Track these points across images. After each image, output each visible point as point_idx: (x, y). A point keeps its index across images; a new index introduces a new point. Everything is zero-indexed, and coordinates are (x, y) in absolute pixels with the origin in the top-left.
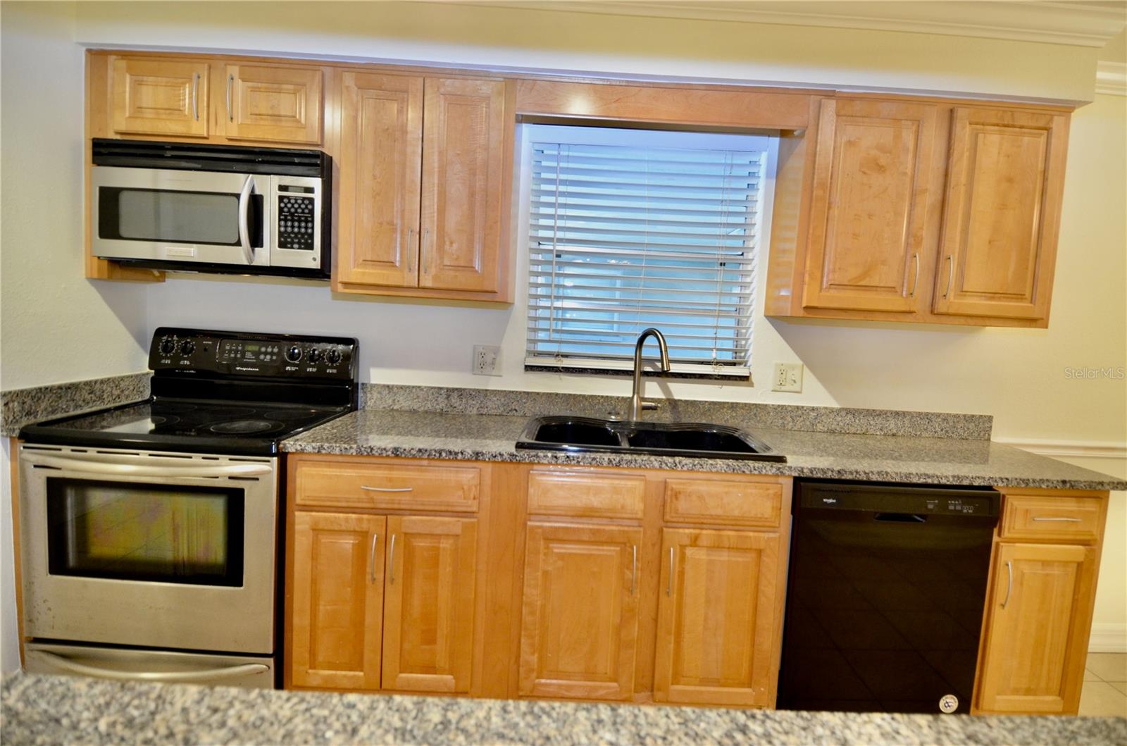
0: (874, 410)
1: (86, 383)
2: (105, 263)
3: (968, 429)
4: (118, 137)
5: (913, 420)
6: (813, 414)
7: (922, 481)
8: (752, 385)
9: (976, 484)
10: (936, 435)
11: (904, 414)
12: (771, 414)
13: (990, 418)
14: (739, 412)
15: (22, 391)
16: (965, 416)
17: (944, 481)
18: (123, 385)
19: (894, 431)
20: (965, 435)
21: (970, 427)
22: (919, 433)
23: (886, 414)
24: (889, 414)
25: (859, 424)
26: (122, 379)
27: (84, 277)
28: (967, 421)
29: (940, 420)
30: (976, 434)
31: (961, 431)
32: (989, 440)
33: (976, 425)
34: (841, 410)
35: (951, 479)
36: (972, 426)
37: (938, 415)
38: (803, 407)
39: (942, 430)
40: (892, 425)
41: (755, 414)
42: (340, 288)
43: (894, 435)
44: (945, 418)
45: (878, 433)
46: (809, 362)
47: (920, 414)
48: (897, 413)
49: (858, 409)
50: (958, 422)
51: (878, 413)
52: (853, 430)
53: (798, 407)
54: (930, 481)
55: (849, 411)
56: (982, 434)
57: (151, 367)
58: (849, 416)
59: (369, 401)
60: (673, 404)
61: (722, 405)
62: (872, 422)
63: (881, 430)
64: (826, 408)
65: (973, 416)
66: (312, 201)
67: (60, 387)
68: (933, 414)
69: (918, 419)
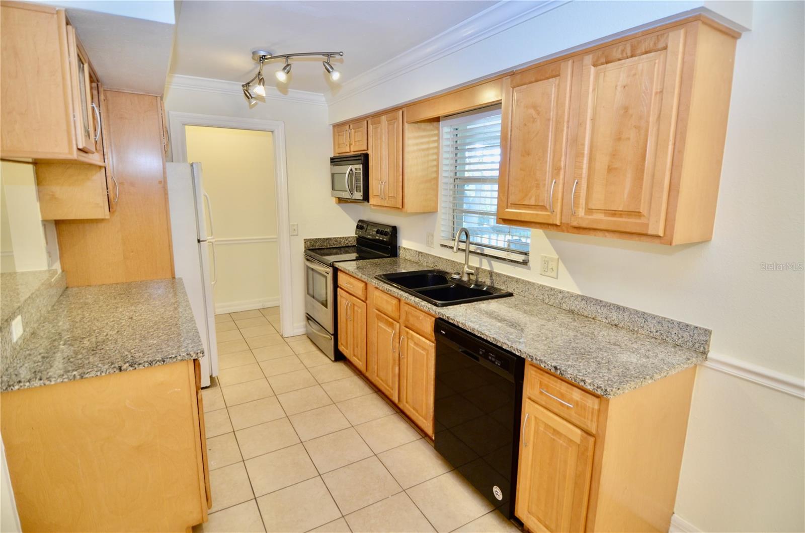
0: (601, 301)
1: (334, 238)
2: (337, 199)
3: (682, 337)
4: (338, 155)
5: (631, 317)
6: (560, 296)
7: (479, 335)
8: (529, 268)
9: (504, 347)
10: (651, 335)
11: (624, 309)
12: (537, 290)
13: (708, 333)
14: (521, 285)
15: (310, 239)
16: (679, 323)
17: (489, 339)
18: (349, 239)
19: (616, 322)
20: (680, 342)
21: (685, 335)
22: (636, 329)
23: (610, 306)
24: (612, 307)
25: (590, 310)
26: (349, 237)
27: (334, 202)
28: (681, 329)
29: (655, 322)
30: (691, 344)
31: (676, 338)
32: (704, 353)
33: (690, 336)
34: (578, 296)
35: (492, 340)
36: (686, 335)
37: (654, 317)
38: (554, 289)
39: (657, 332)
40: (614, 316)
41: (528, 288)
42: (372, 207)
43: (616, 325)
44: (661, 321)
45: (604, 321)
46: (563, 257)
47: (637, 312)
48: (619, 308)
49: (590, 298)
50: (672, 328)
51: (603, 304)
52: (586, 314)
53: (551, 289)
54: (483, 336)
55: (583, 298)
56: (697, 345)
57: (356, 234)
58: (584, 302)
59: (401, 253)
60: (491, 274)
61: (512, 278)
62: (599, 311)
63: (606, 318)
64: (568, 292)
65: (687, 325)
66: (360, 173)
67: (324, 239)
68: (649, 315)
69: (636, 316)
